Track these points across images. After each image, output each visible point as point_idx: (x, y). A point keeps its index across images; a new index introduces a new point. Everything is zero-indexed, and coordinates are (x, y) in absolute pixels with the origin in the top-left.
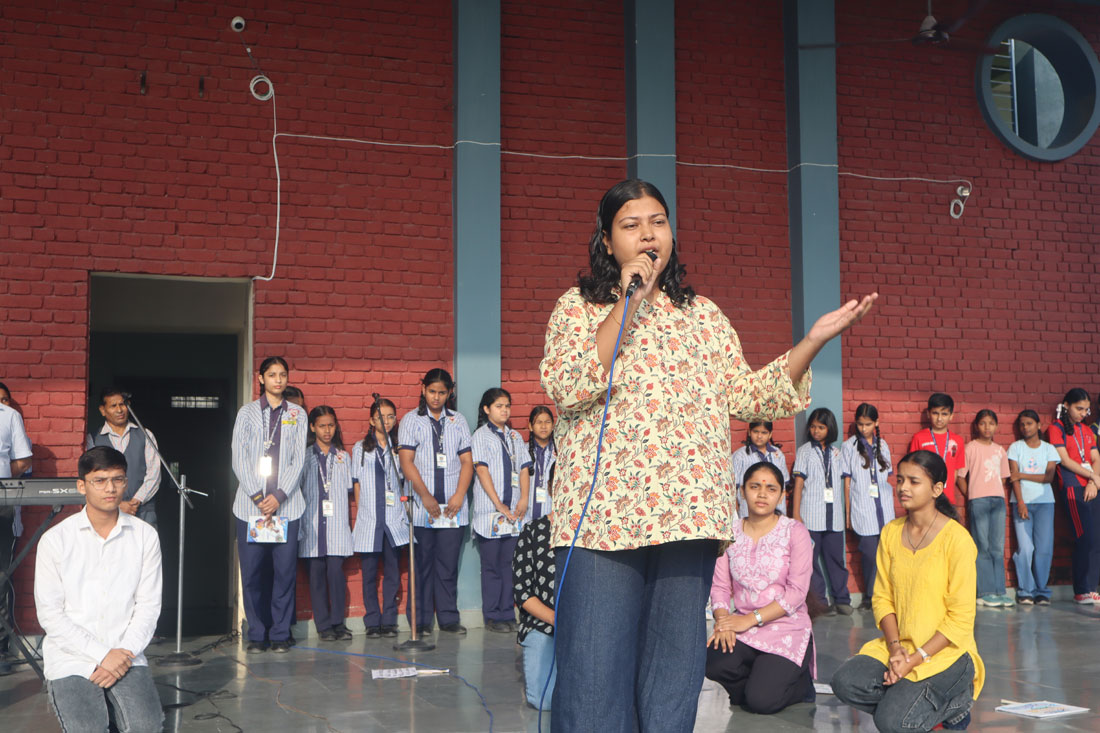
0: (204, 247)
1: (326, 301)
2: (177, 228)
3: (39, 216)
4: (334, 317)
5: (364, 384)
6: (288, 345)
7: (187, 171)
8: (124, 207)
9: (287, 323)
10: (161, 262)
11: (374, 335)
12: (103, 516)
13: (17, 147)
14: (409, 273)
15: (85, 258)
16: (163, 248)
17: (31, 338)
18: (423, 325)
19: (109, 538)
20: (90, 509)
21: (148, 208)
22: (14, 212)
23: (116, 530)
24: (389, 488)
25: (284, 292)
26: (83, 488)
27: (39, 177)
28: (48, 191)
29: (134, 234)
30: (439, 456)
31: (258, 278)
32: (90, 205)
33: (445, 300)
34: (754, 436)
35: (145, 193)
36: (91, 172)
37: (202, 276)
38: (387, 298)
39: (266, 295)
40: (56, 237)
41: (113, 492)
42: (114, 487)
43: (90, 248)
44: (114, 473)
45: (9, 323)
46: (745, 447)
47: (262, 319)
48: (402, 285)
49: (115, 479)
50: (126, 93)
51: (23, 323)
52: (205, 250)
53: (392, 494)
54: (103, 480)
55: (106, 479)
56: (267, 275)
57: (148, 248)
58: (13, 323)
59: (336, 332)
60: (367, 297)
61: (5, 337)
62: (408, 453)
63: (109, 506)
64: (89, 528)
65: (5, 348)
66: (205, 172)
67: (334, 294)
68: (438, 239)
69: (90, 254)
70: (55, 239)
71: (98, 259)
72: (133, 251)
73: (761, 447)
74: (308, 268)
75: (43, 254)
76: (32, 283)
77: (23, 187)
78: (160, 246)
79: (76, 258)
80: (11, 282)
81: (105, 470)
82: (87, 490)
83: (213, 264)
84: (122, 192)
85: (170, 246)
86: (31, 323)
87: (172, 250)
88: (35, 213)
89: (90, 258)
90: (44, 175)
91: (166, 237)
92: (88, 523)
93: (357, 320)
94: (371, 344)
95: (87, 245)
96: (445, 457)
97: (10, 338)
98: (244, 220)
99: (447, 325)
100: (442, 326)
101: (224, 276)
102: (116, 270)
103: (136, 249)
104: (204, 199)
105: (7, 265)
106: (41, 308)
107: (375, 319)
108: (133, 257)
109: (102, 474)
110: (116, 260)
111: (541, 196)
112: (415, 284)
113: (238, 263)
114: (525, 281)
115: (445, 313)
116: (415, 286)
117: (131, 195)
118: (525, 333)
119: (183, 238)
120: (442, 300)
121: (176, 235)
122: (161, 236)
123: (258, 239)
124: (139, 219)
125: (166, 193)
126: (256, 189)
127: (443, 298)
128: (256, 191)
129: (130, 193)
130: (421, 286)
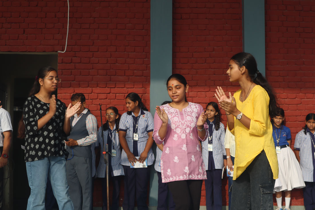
0: (35, 39)
1: (90, 61)
2: (24, 31)
4: (93, 69)
5: (107, 100)
6: (72, 82)
7: (29, 6)
8: (3, 23)
9: (71, 72)
10: (18, 47)
11: (112, 76)
14: (129, 47)
18: (135, 71)
21: (13, 23)
24: (114, 148)
25: (71, 58)
29: (6, 35)
30: (134, 135)
31: (59, 52)
33: (147, 59)
34: (309, 125)
35: (11, 17)
37: (35, 52)
38: (118, 59)
39: (62, 59)
46: (304, 130)
47: (61, 70)
48: (126, 53)
53: (115, 151)
56: (63, 51)
57: (12, 41)
59: (94, 75)
60: (109, 59)
62: (122, 132)
66: (37, 6)
67: (93, 58)
68: (144, 30)
72: (6, 42)
73: (312, 130)
74: (81, 46)
78: (17, 39)
83: (40, 46)
84: (2, 17)
85: (21, 39)
87: (22, 41)
91: (20, 35)
93: (104, 70)
94: (110, 81)
96: (137, 135)
98: (53, 26)
100: (145, 71)
101: (44, 52)
104: (36, 18)
107: (112, 69)
108: (6, 45)
111: (197, 7)
112: (132, 52)
113: (50, 45)
114: (188, 49)
115: (146, 65)
116: (132, 53)
117: (6, 18)
118: (188, 74)
119: (27, 35)
120: (145, 59)
121: (24, 34)
122: (17, 35)
123: (59, 34)
124: (9, 28)
125: (20, 16)
126: (59, 12)
127: (145, 58)
128: (58, 13)
129: (5, 17)
130: (135, 53)
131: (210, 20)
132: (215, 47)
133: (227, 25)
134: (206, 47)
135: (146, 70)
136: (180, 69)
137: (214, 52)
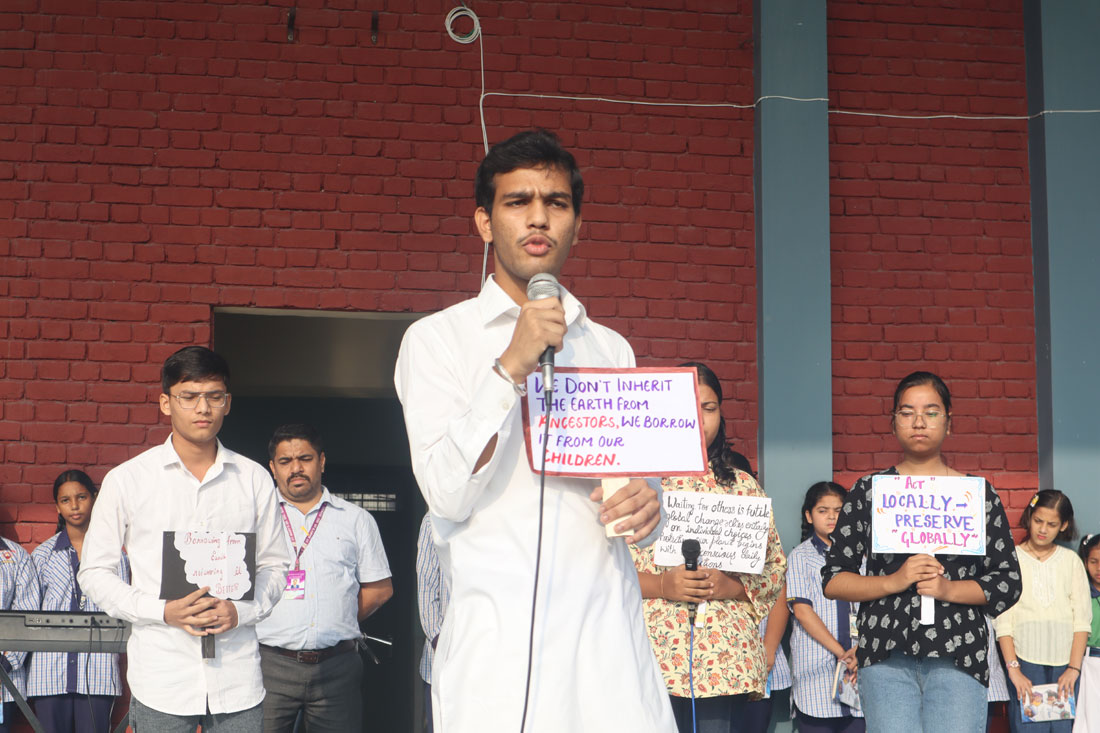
0: (377, 268)
2: (337, 239)
3: (143, 226)
7: (353, 154)
8: (263, 209)
10: (316, 291)
12: (196, 449)
13: (115, 127)
14: (688, 301)
15: (206, 287)
16: (317, 270)
17: (132, 406)
19: (205, 481)
20: (178, 438)
21: (297, 209)
22: (109, 220)
23: (215, 469)
26: (167, 406)
27: (145, 169)
28: (156, 189)
29: (276, 249)
32: (215, 208)
33: (745, 344)
35: (292, 188)
36: (217, 159)
37: (376, 311)
40: (166, 257)
41: (207, 414)
42: (209, 406)
43: (213, 270)
44: (208, 386)
45: (101, 384)
48: (676, 320)
49: (209, 395)
50: (266, 40)
51: (119, 384)
52: (379, 271)
54: (193, 396)
55: (199, 393)
57: (295, 270)
58: (109, 385)
61: (96, 404)
63: (201, 433)
64: (176, 465)
65: (97, 422)
66: (379, 154)
68: (733, 248)
69: (214, 281)
70: (166, 260)
71: (225, 287)
72: (274, 274)
75: (149, 281)
76: (134, 325)
77: (123, 185)
78: (315, 267)
79: (194, 286)
80: (105, 324)
81: (196, 381)
82: (172, 409)
83: (393, 292)
84: (260, 188)
85: (328, 267)
86: (131, 385)
87: (330, 272)
88: (139, 221)
89: (213, 286)
90: (151, 165)
91: (323, 252)
92: (174, 458)
95: (209, 267)
97: (102, 406)
98: (437, 224)
99: (748, 383)
100: (739, 384)
101: (407, 311)
102: (250, 305)
103: (279, 271)
104: (377, 194)
105: (99, 299)
106: (145, 362)
108: (275, 284)
109: (193, 386)
110: (251, 288)
111: (892, 179)
112: (698, 319)
113: (428, 290)
114: (869, 312)
115: (742, 363)
116: (697, 322)
117: (272, 192)
118: (870, 394)
119: (346, 254)
120: (739, 344)
121: (337, 250)
122: (315, 251)
123: (457, 254)
124: (284, 228)
125: (322, 188)
126: (454, 178)
127: (741, 341)
128: (454, 181)
129: (269, 189)
130: (706, 322)
131: (933, 219)
132: (951, 309)
133: (984, 237)
134: (924, 308)
135: (743, 380)
136: (844, 377)
137: (947, 325)
